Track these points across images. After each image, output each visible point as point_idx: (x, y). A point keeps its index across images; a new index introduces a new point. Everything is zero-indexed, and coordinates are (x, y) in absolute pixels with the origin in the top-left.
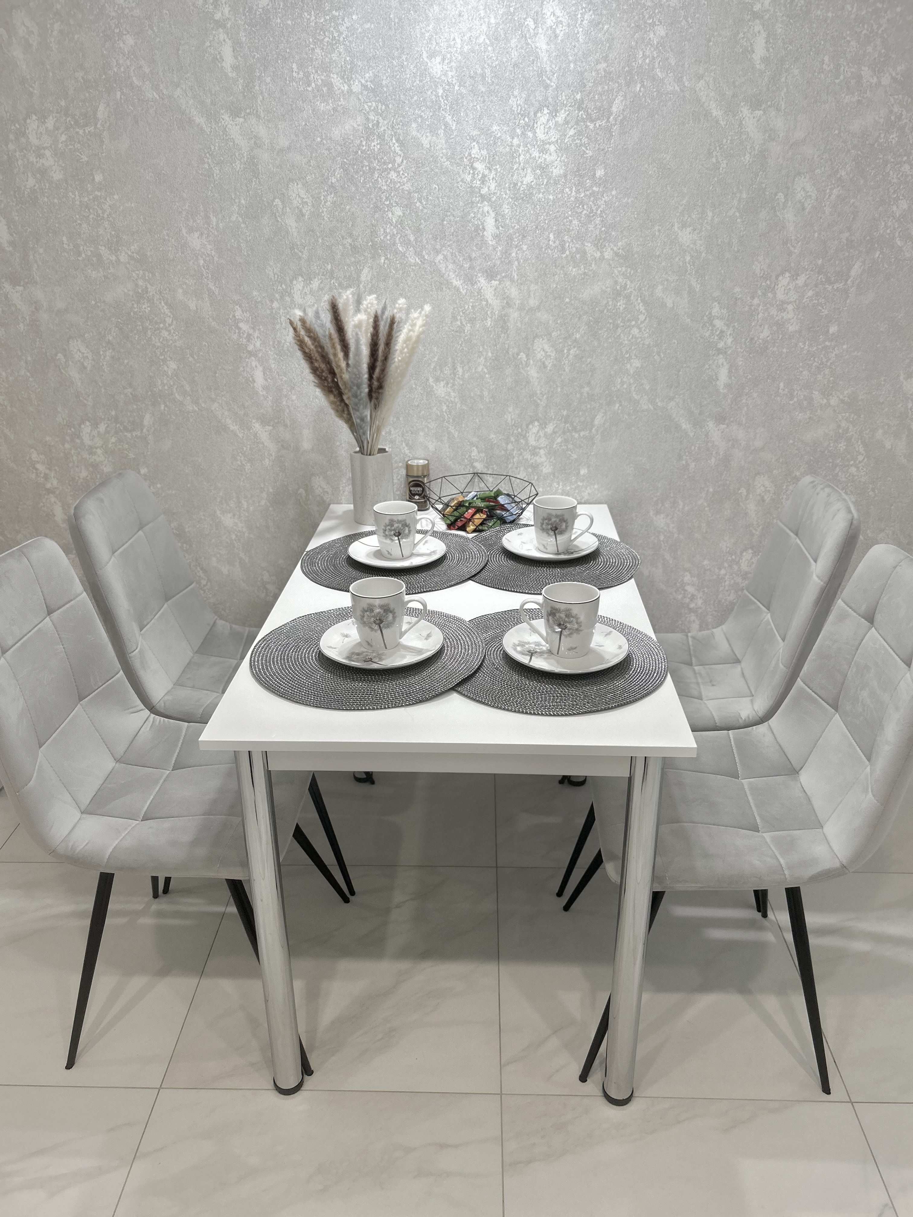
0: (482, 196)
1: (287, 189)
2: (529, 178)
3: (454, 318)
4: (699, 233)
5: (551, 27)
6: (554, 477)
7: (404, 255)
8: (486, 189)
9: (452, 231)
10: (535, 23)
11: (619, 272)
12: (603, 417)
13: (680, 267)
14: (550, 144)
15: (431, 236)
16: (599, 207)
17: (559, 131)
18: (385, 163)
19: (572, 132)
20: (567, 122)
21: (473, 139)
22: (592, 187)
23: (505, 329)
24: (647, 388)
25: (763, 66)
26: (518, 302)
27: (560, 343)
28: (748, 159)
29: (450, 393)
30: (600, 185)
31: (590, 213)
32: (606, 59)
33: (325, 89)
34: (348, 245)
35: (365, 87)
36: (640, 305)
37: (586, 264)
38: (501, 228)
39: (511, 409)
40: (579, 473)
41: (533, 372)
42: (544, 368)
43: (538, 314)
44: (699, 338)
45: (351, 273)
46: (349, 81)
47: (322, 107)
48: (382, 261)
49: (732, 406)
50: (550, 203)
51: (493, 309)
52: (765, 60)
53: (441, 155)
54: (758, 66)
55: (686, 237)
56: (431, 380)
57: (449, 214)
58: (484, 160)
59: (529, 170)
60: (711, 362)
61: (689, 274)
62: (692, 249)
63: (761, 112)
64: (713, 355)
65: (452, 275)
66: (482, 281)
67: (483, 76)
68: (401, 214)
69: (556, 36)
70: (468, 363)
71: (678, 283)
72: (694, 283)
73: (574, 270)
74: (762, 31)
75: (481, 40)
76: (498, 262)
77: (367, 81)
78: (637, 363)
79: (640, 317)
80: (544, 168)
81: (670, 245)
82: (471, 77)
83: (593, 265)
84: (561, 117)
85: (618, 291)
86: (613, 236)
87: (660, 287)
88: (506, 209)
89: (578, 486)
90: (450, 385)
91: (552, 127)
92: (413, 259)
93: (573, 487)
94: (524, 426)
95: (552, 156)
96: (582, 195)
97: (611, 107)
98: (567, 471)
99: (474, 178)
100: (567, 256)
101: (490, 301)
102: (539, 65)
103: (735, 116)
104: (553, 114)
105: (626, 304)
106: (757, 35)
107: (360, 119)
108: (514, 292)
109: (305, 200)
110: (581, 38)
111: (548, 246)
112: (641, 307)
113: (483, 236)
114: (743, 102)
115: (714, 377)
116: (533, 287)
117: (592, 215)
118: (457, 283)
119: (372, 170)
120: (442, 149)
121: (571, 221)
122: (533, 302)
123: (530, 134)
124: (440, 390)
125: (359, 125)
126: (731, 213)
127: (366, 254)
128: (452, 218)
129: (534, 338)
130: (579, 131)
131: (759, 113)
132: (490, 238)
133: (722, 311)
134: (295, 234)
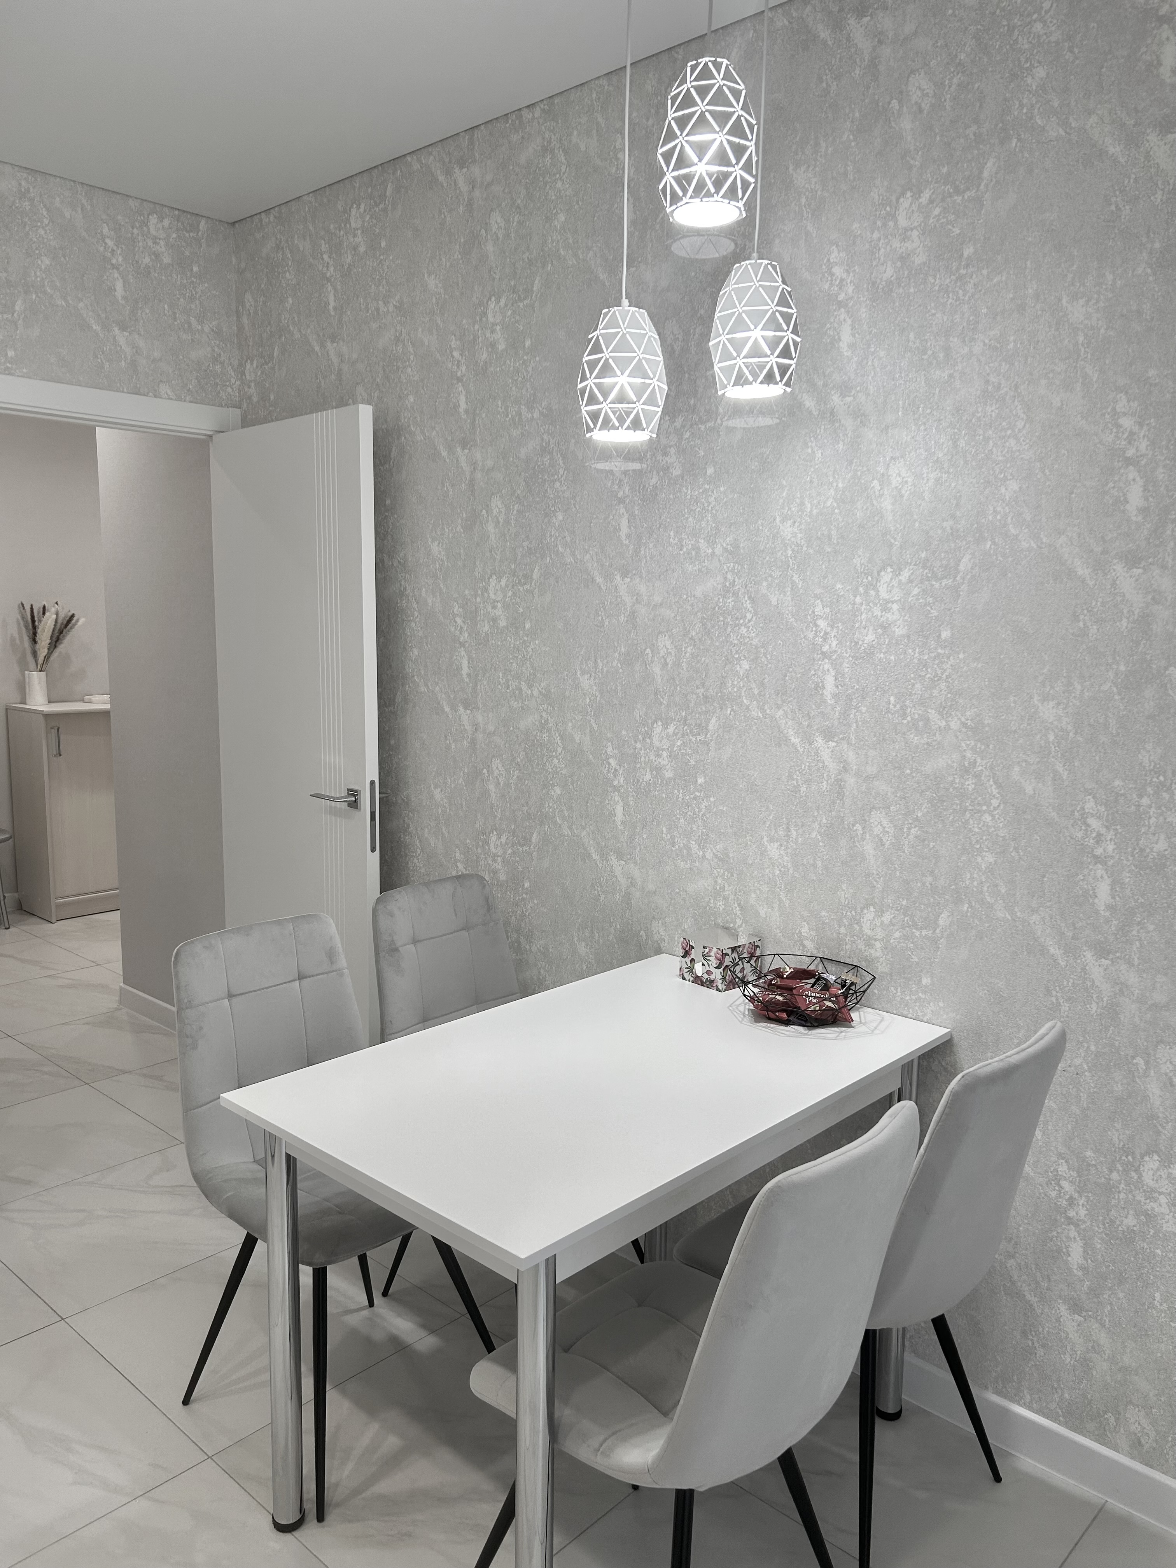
0: (823, 653)
1: (657, 640)
2: (870, 637)
3: (790, 776)
4: (1064, 709)
5: (897, 487)
6: (891, 979)
7: (748, 708)
8: (827, 647)
9: (793, 687)
10: (880, 485)
11: (968, 745)
12: (949, 916)
13: (1041, 747)
14: (893, 602)
15: (773, 692)
16: (945, 670)
17: (903, 590)
18: (737, 619)
19: (916, 591)
20: (910, 581)
21: (816, 597)
22: (936, 649)
23: (841, 795)
24: (1003, 891)
25: (1140, 518)
26: (855, 767)
27: (899, 819)
28: (1125, 624)
29: (783, 856)
30: (946, 647)
31: (934, 677)
32: (953, 516)
33: (693, 553)
34: (700, 694)
35: (725, 550)
36: (993, 788)
37: (929, 733)
38: (840, 687)
39: (844, 886)
40: (920, 981)
41: (869, 849)
42: (882, 845)
43: (876, 783)
44: (1069, 838)
45: (701, 721)
46: (713, 545)
47: (690, 568)
48: (729, 712)
49: (1118, 937)
50: (892, 664)
51: (829, 772)
52: (1144, 511)
53: (787, 612)
54: (1134, 519)
55: (1048, 712)
56: (765, 839)
57: (791, 670)
58: (826, 618)
59: (871, 628)
60: (1086, 872)
61: (1053, 757)
62: (1057, 726)
63: (1140, 571)
64: (1089, 863)
65: (791, 732)
66: (819, 741)
67: (830, 537)
68: (747, 667)
69: (902, 496)
70: (802, 826)
71: (1039, 766)
72: (1059, 767)
73: (916, 738)
74: (1138, 479)
75: (829, 504)
76: (836, 723)
77: (728, 545)
78: (990, 858)
79: (992, 801)
80: (885, 627)
81: (1029, 719)
82: (818, 538)
83: (937, 735)
84: (905, 575)
85: (966, 767)
86: (960, 704)
87: (1017, 769)
88: (846, 668)
89: (920, 998)
90: (783, 848)
91: (896, 585)
92: (756, 713)
93: (913, 997)
94: (859, 910)
95: (894, 615)
96: (926, 657)
97: (958, 565)
98: (906, 975)
99: (816, 635)
100: (908, 722)
101: (827, 763)
102: (883, 525)
103: (1106, 574)
104: (897, 572)
105: (975, 784)
106: (1132, 483)
107: (719, 578)
108: (851, 756)
109: (670, 650)
110: (927, 495)
111: (888, 711)
112: (994, 790)
113: (822, 694)
114: (1116, 558)
115: (1091, 892)
116: (872, 753)
117: (936, 679)
118: (795, 740)
119: (726, 625)
120: (788, 606)
121: (913, 685)
122: (871, 770)
123: (872, 593)
124: (773, 850)
125: (718, 584)
126: (1105, 687)
127: (715, 704)
128: (793, 674)
129: (871, 810)
130: (924, 590)
131: (1137, 571)
132: (829, 697)
133: (1099, 807)
134: (659, 681)
